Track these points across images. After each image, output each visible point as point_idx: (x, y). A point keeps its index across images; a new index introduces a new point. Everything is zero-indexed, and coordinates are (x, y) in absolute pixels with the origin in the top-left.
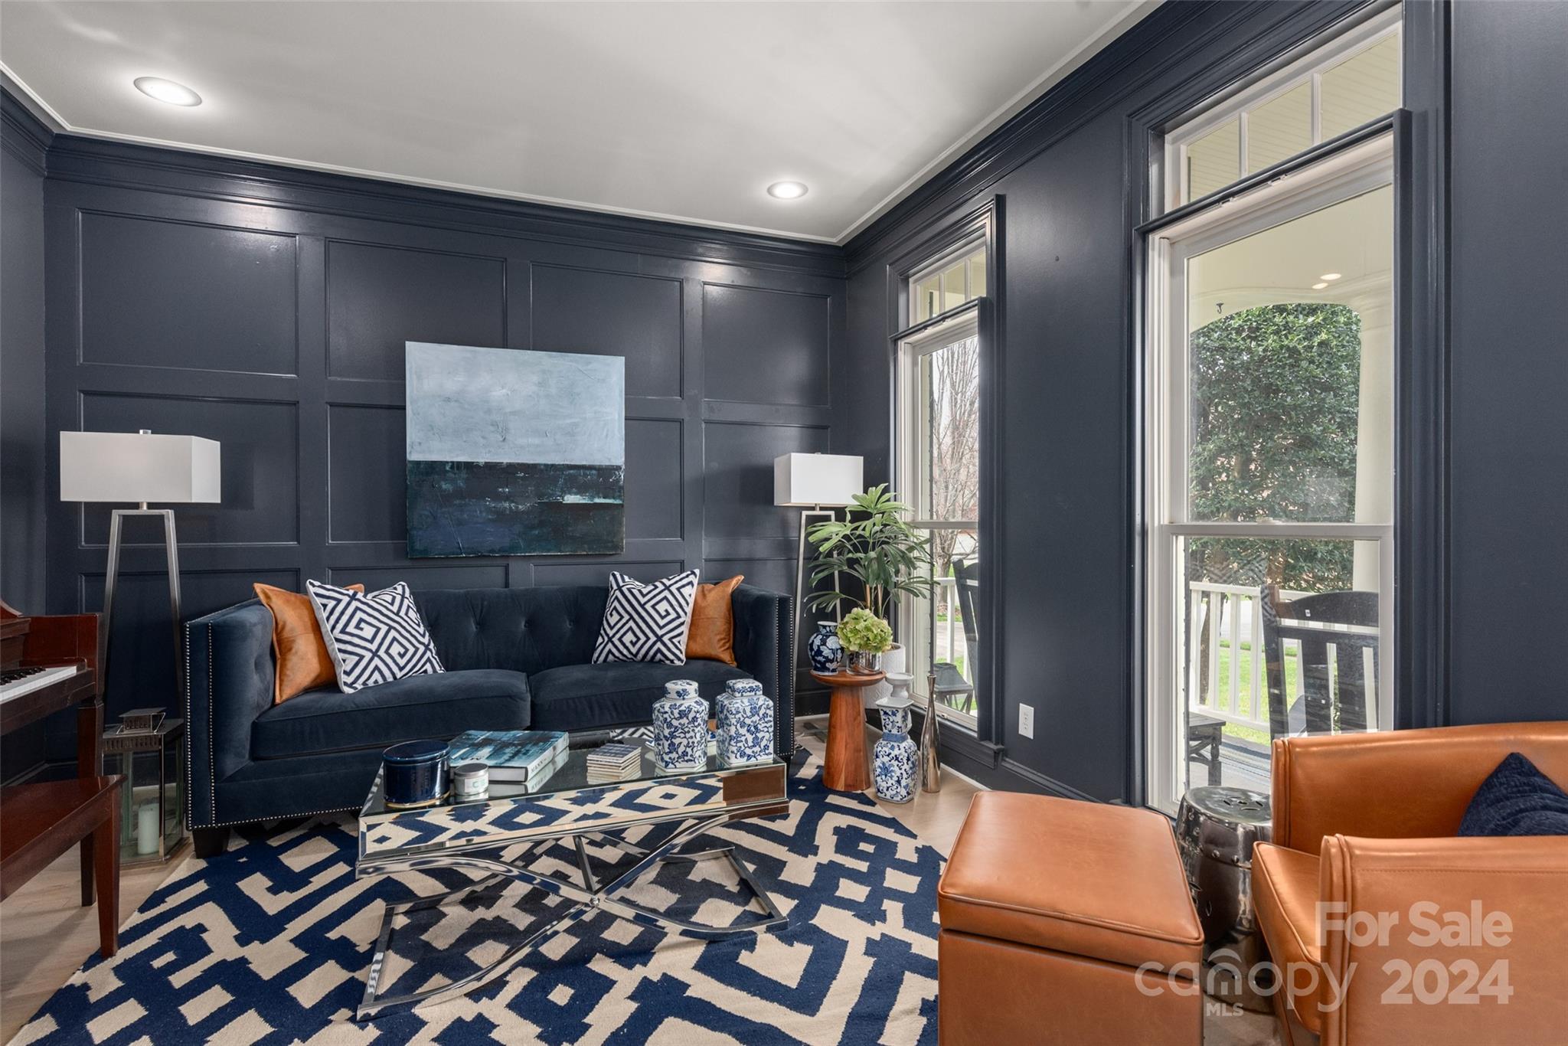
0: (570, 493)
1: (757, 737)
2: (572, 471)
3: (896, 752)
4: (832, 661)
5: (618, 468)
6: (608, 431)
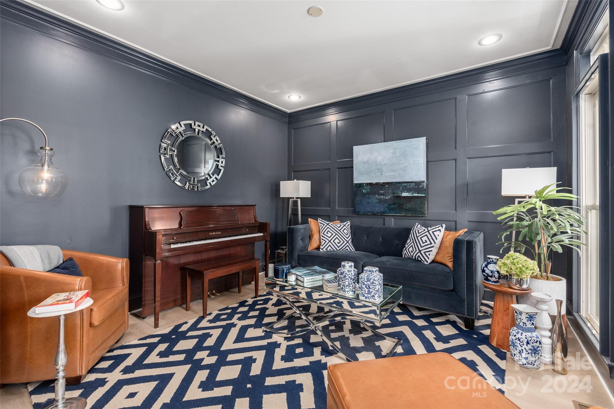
0: (404, 192)
2: (405, 184)
5: (423, 182)
6: (419, 167)
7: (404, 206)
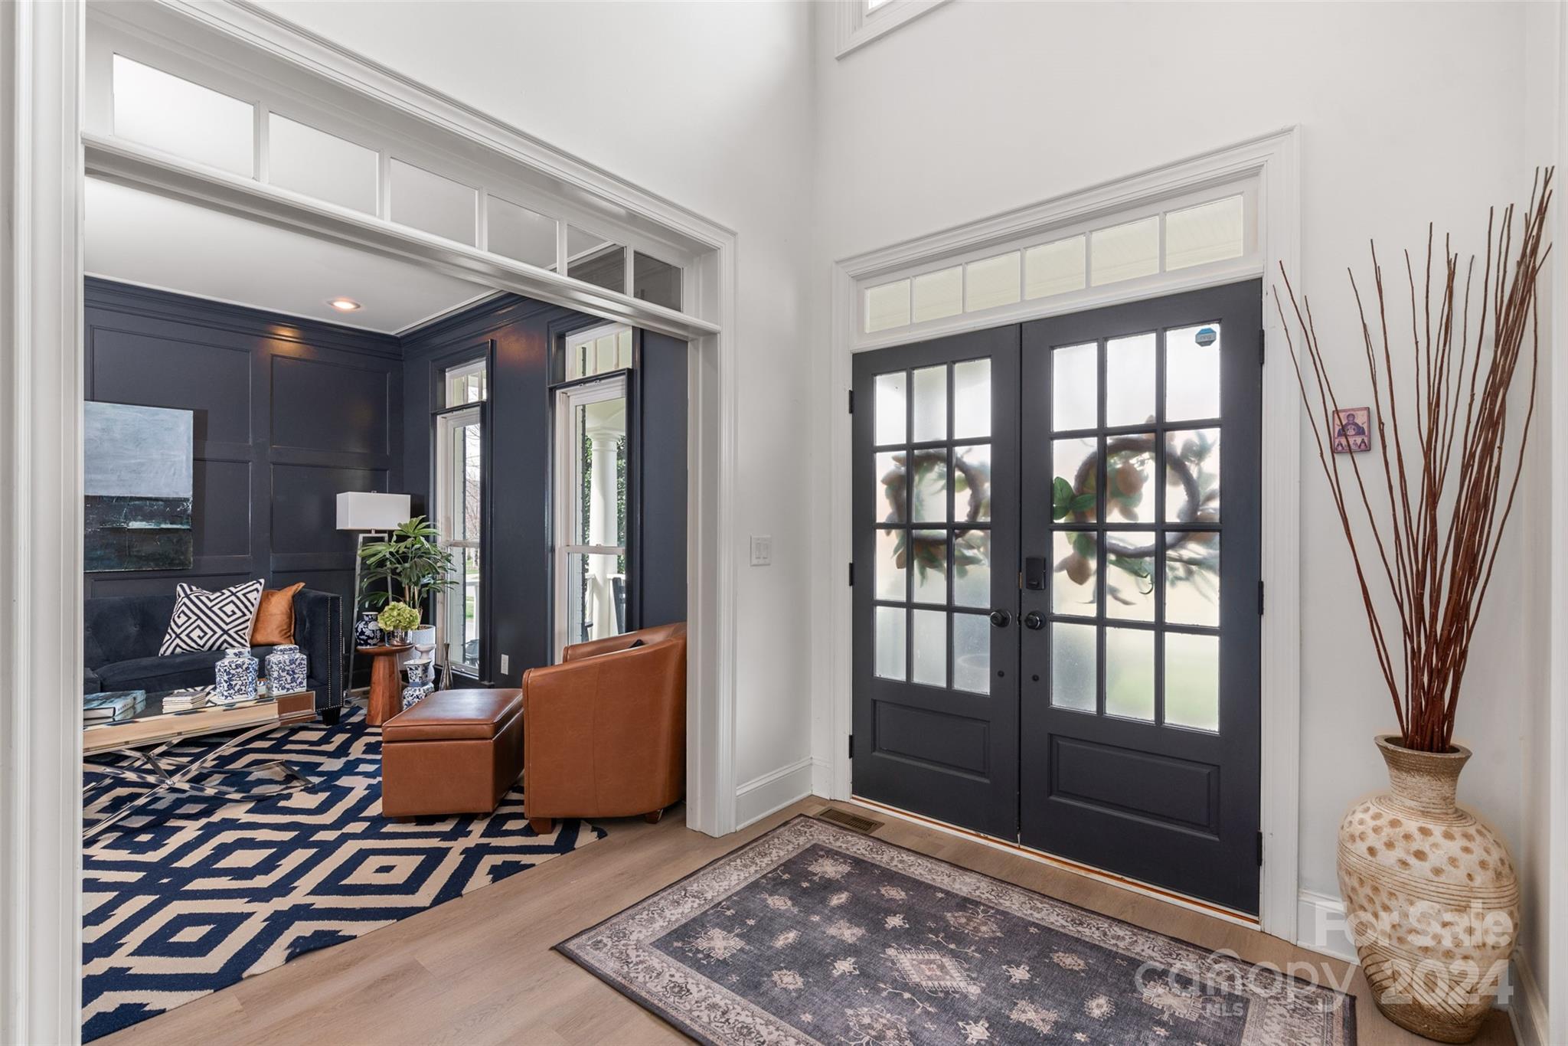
0: (135, 520)
1: (294, 677)
2: (137, 502)
3: (417, 693)
4: (372, 638)
5: (186, 500)
6: (175, 469)
7: (135, 550)
